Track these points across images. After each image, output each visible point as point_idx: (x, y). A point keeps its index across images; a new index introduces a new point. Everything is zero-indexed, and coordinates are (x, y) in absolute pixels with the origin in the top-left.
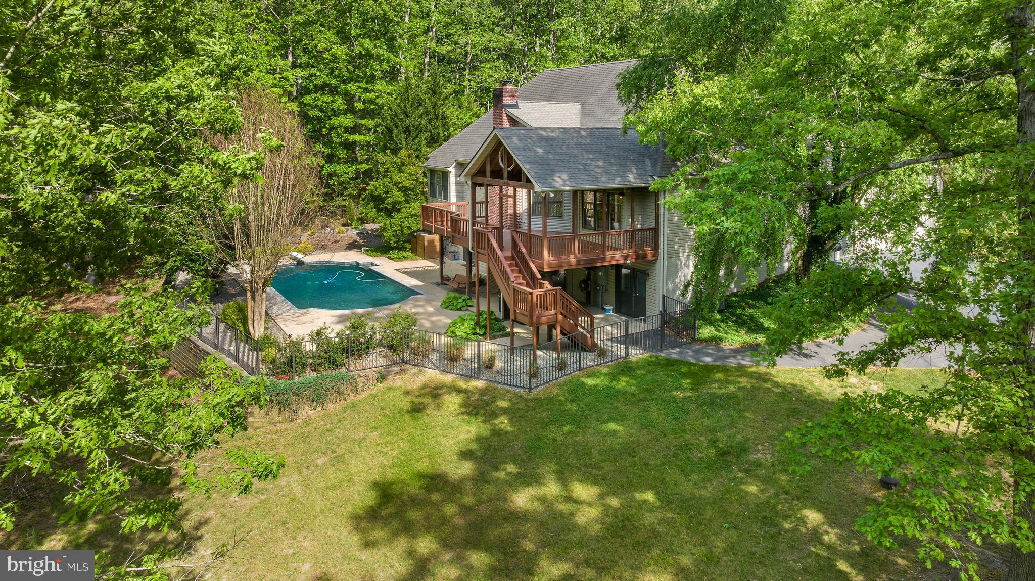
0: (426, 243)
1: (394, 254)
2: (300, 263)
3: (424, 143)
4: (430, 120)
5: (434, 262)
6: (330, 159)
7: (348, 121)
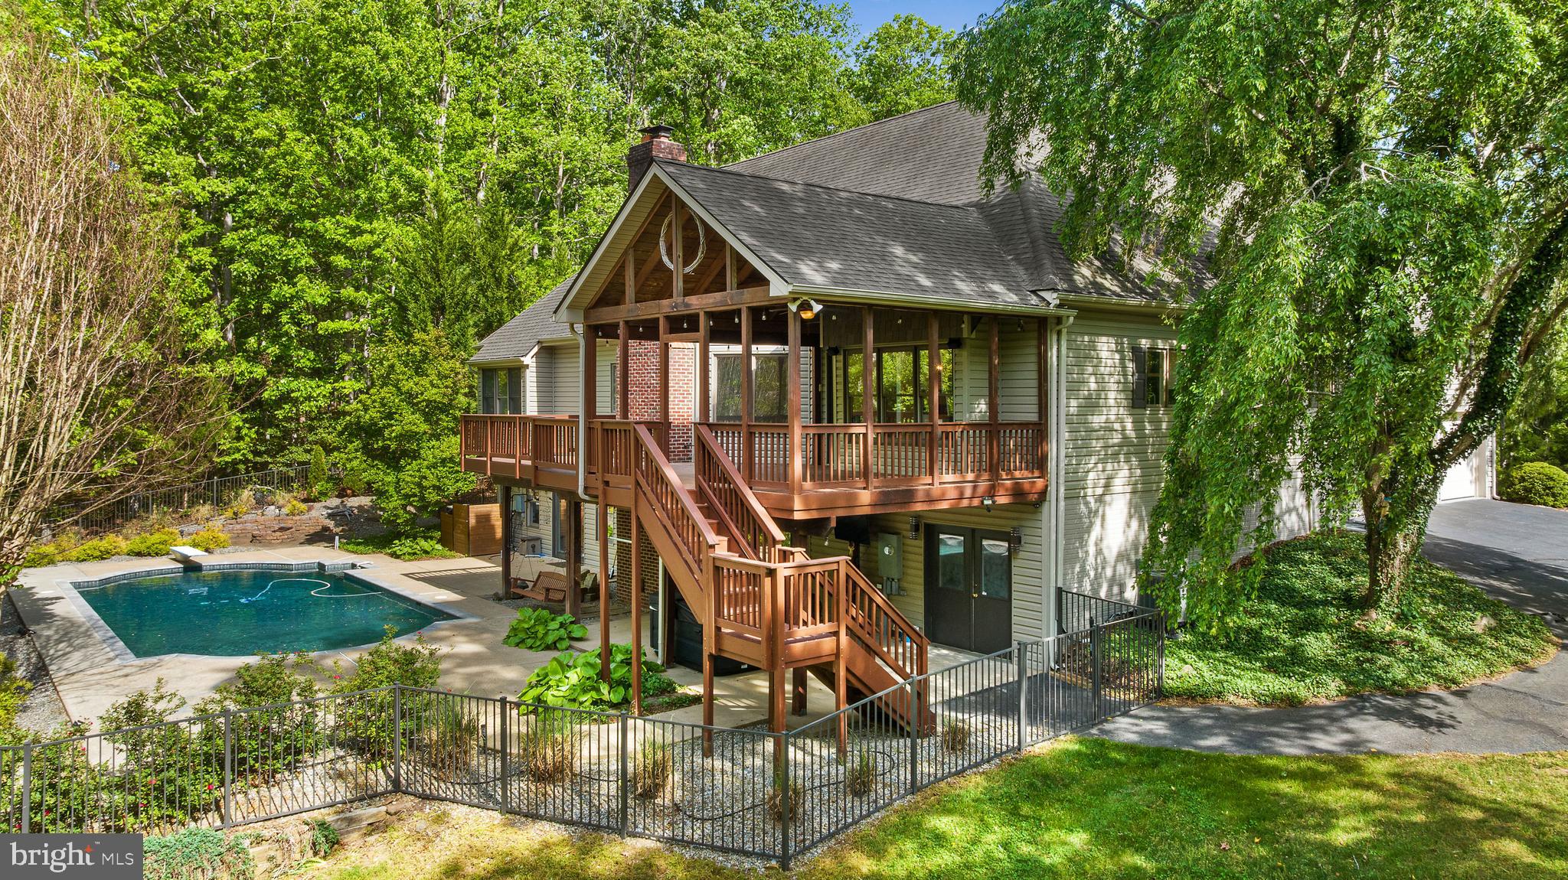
0: (472, 521)
1: (403, 546)
2: (191, 567)
3: (472, 331)
4: (482, 289)
5: (489, 560)
6: (281, 365)
7: (318, 292)
